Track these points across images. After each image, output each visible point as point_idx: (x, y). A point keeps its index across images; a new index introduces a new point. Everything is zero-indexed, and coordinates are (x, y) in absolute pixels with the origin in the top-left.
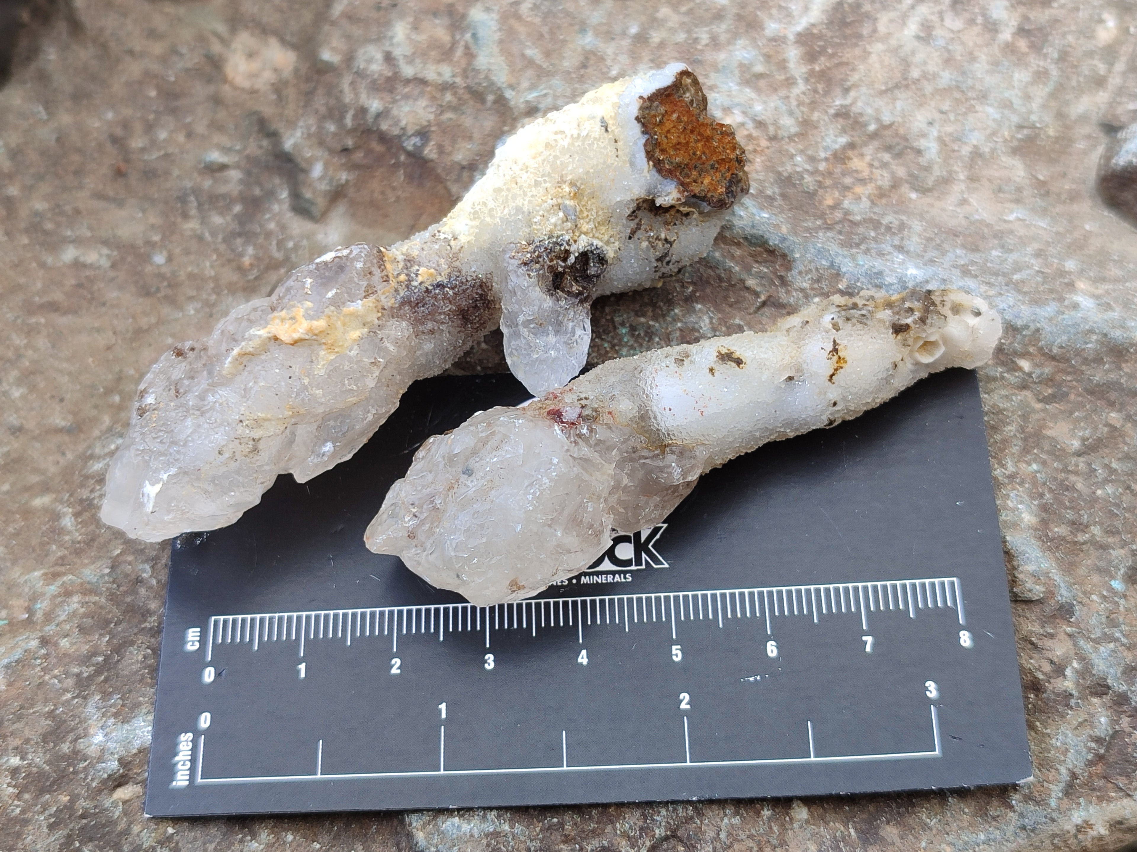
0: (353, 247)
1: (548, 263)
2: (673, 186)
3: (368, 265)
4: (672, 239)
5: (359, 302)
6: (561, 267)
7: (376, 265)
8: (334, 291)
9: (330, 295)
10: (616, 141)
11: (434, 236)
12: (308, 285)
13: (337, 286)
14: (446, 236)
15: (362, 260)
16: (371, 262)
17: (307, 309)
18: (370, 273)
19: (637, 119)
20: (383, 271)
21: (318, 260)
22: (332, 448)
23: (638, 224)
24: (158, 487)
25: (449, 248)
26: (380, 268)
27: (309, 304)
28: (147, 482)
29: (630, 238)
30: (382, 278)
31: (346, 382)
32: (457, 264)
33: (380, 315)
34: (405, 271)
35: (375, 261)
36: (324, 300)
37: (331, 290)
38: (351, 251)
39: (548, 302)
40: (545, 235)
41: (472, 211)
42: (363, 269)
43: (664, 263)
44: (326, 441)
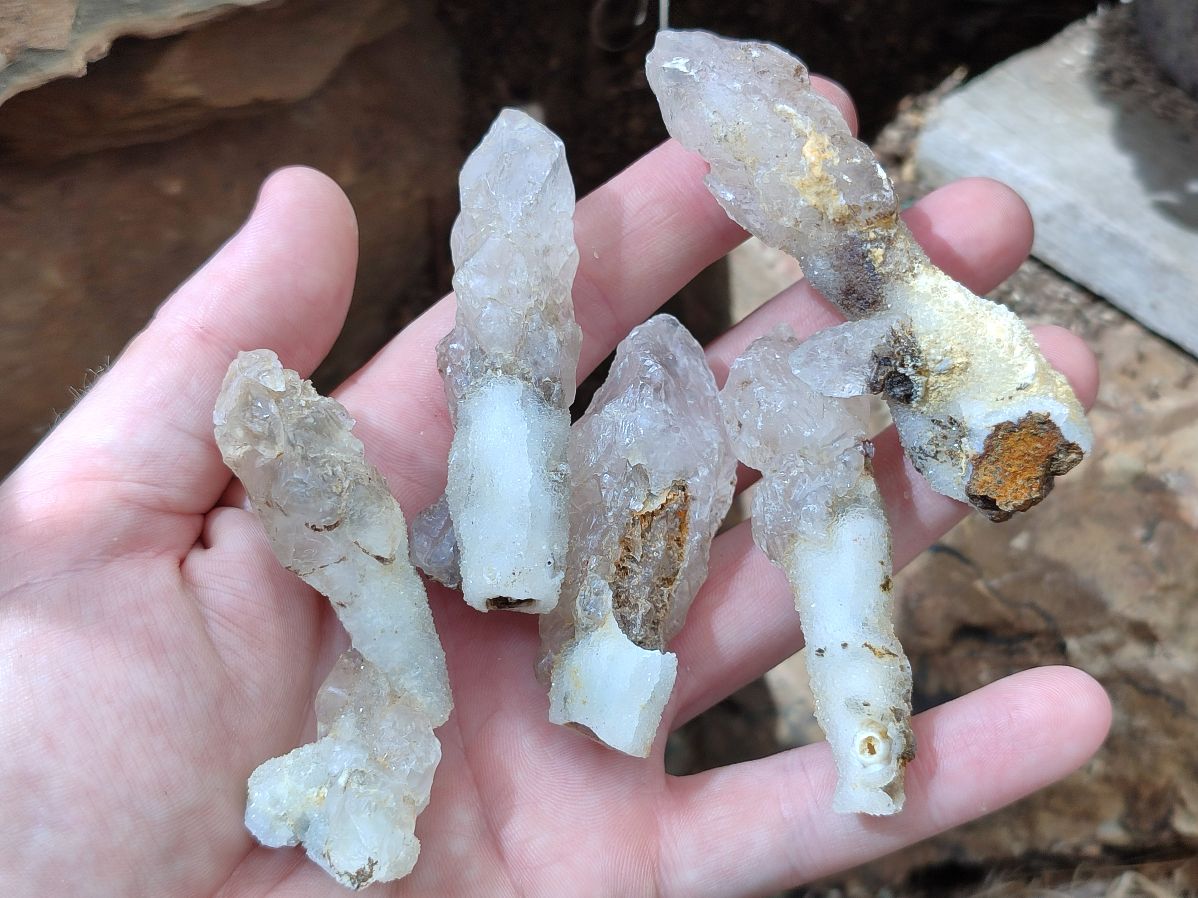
0: (892, 192)
1: (896, 351)
2: (978, 451)
3: (877, 206)
4: (938, 458)
5: (844, 202)
6: (895, 363)
7: (878, 212)
8: (849, 181)
9: (845, 177)
10: (1010, 398)
11: (916, 259)
12: (855, 160)
13: (854, 183)
14: (916, 268)
15: (880, 200)
16: (879, 208)
17: (832, 161)
18: (870, 208)
19: (1030, 413)
20: (875, 218)
21: (878, 166)
22: (729, 200)
23: (945, 426)
24: (683, 69)
25: (904, 271)
26: (877, 215)
27: (837, 161)
28: (688, 60)
29: (933, 421)
30: (869, 219)
31: (778, 201)
32: (892, 279)
33: (837, 220)
34: (879, 237)
35: (881, 211)
36: (841, 173)
37: (850, 178)
38: (888, 191)
39: (865, 354)
40: (920, 347)
41: (939, 287)
42: (872, 202)
43: (919, 455)
44: (734, 194)
